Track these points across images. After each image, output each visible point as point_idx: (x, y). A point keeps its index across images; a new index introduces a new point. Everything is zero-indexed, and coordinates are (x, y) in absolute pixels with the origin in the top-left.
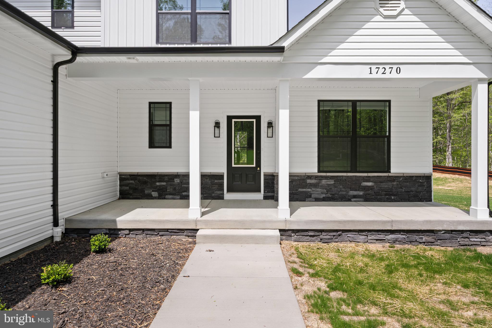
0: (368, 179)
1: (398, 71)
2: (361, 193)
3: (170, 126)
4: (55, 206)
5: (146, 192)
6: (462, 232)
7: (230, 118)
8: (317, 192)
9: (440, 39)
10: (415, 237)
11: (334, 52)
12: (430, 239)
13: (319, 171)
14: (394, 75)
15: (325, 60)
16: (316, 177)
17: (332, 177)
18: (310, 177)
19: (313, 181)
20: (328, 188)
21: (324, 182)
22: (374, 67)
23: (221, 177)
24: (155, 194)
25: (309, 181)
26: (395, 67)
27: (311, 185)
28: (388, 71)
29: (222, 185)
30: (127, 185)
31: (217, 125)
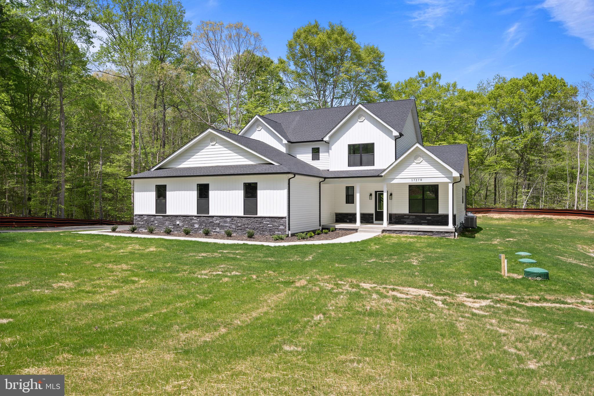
0: (429, 216)
1: (421, 180)
2: (426, 222)
3: (353, 195)
4: (320, 221)
5: (345, 220)
6: (442, 232)
7: (376, 192)
8: (408, 221)
9: (435, 169)
10: (426, 233)
11: (400, 175)
12: (431, 234)
13: (409, 213)
14: (420, 181)
15: (397, 177)
16: (408, 215)
17: (414, 215)
18: (405, 215)
19: (407, 217)
20: (413, 220)
21: (411, 217)
22: (413, 179)
23: (372, 215)
24: (348, 221)
25: (405, 217)
26: (420, 179)
27: (406, 218)
28: (418, 180)
29: (373, 218)
30: (338, 217)
31: (371, 195)
